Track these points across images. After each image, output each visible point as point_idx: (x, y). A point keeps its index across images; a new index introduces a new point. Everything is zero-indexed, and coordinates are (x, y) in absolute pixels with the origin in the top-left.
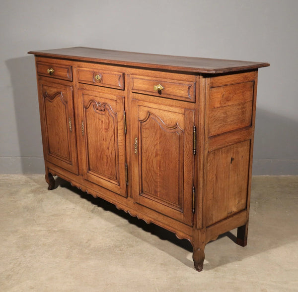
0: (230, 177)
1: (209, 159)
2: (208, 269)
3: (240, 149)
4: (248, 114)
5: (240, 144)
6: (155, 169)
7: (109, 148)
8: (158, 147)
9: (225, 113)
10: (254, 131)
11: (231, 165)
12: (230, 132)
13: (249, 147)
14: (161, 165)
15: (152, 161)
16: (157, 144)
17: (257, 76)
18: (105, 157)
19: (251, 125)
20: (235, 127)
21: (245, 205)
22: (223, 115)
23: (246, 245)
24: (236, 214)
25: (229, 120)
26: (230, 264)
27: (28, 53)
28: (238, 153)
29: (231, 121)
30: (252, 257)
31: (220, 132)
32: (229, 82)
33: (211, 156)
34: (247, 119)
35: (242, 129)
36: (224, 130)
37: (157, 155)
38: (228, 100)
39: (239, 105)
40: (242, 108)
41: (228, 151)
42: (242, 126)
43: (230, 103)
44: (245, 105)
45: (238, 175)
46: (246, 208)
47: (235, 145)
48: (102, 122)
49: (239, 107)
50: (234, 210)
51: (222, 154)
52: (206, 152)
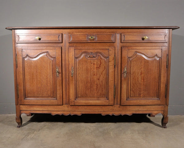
6: (140, 81)
7: (100, 79)
8: (143, 69)
14: (145, 78)
15: (138, 78)
16: (142, 68)
18: (95, 85)
37: (141, 74)
48: (94, 64)
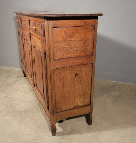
0: (75, 85)
1: (55, 73)
2: (59, 136)
3: (83, 69)
4: (90, 47)
5: (83, 66)
9: (68, 45)
10: (95, 58)
11: (75, 78)
12: (73, 58)
13: (91, 68)
17: (97, 23)
19: (93, 54)
20: (79, 55)
21: (89, 102)
22: (66, 46)
23: (91, 124)
24: (81, 107)
25: (72, 50)
26: (74, 135)
27: (14, 13)
28: (82, 71)
29: (74, 51)
30: (89, 133)
31: (64, 57)
32: (70, 25)
33: (58, 71)
34: (89, 50)
35: (85, 56)
36: (68, 56)
38: (70, 36)
39: (81, 41)
40: (84, 43)
41: (72, 70)
42: (85, 54)
43: (72, 39)
44: (87, 41)
45: (82, 84)
46: (90, 104)
47: (78, 66)
49: (81, 42)
50: (80, 104)
51: (67, 71)
52: (52, 69)
